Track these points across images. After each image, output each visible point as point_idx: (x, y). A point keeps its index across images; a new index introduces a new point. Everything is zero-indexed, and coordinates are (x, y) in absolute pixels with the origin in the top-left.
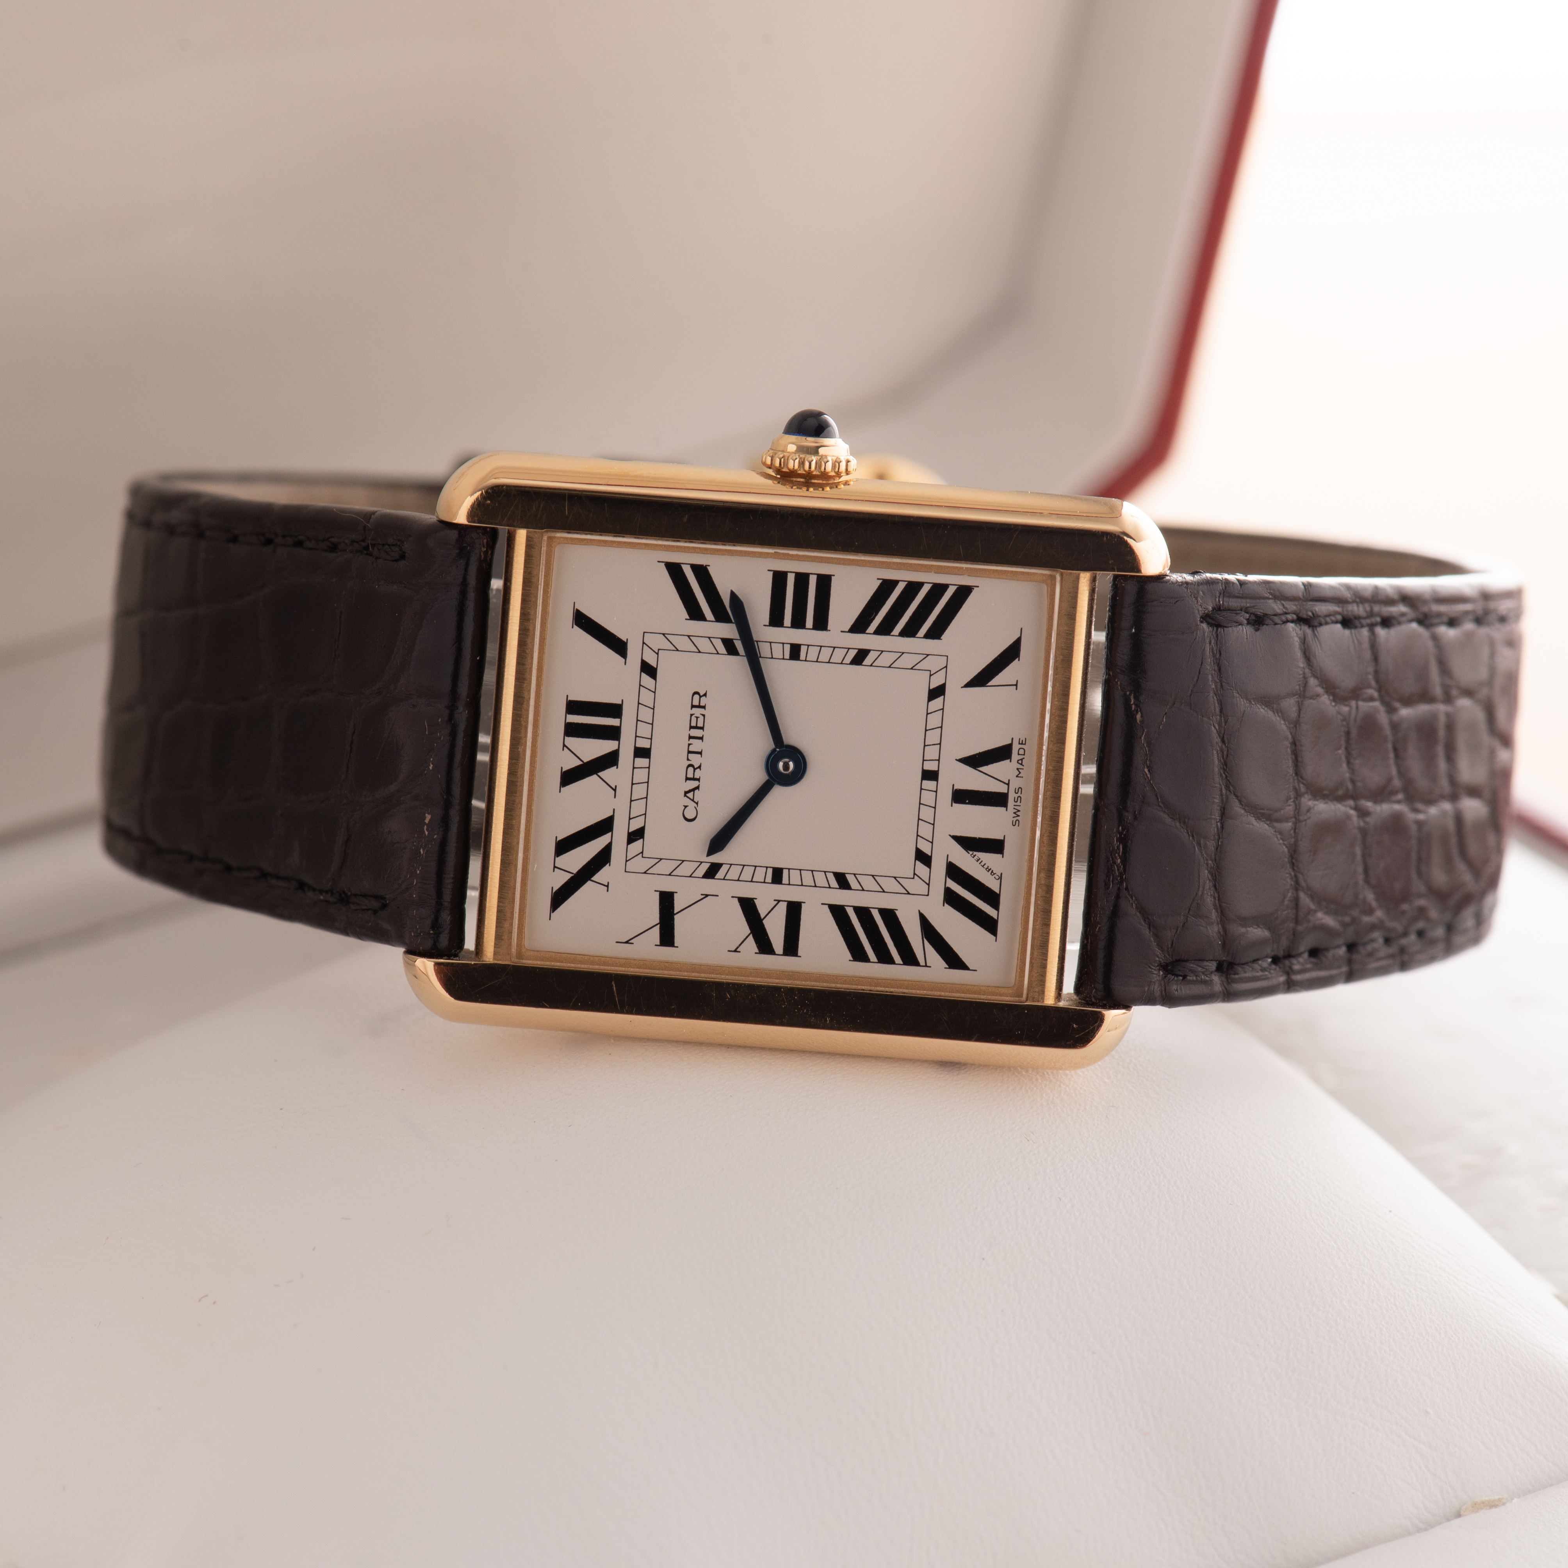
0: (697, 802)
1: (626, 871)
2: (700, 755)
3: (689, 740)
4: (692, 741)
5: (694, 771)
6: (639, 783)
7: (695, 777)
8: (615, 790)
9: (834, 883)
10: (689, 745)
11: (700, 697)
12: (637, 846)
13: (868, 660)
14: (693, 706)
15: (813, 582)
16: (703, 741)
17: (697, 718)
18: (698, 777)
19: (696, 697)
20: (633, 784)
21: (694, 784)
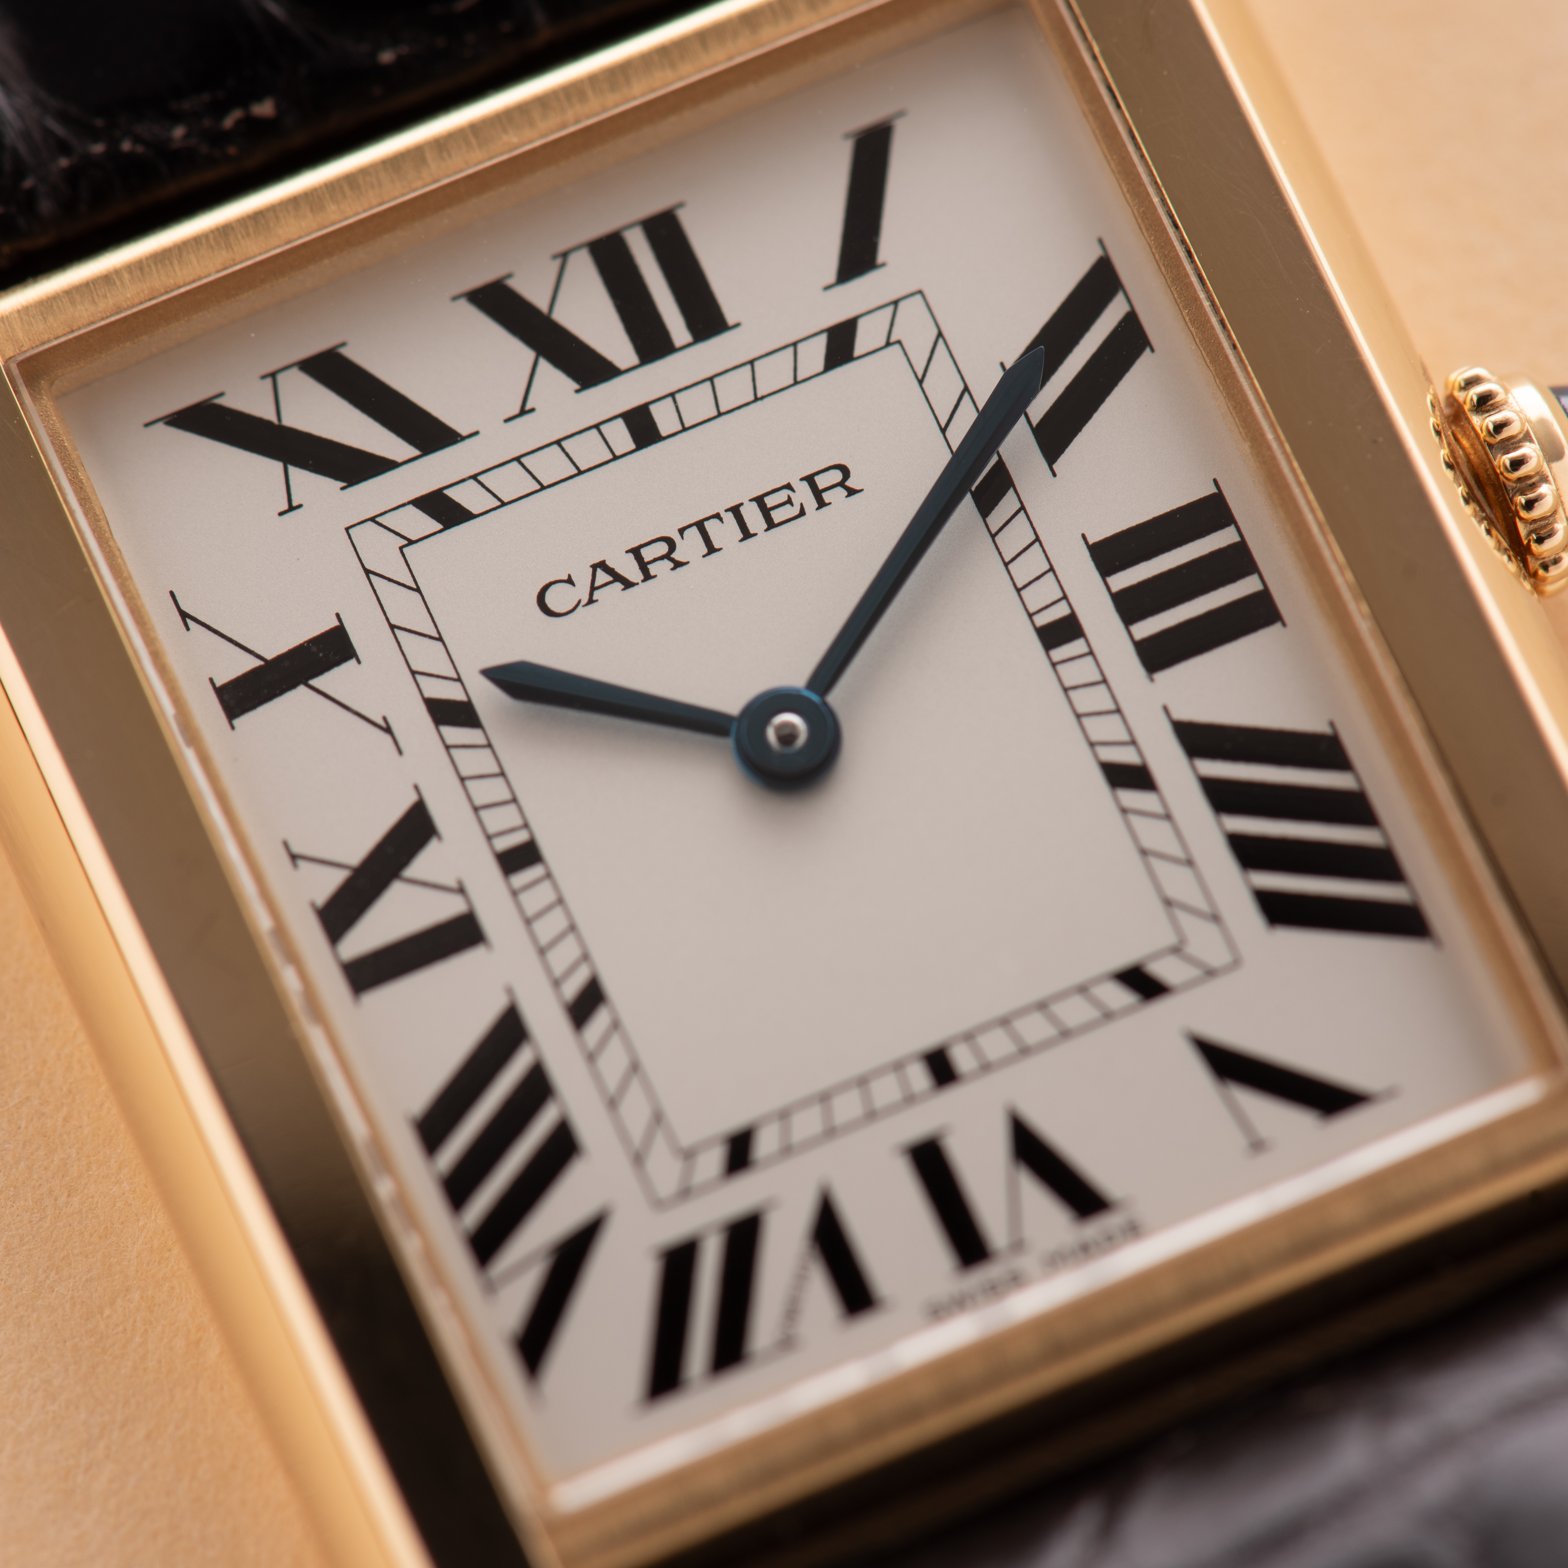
0: (594, 598)
1: (347, 529)
2: (705, 551)
3: (726, 511)
4: (729, 518)
5: (661, 558)
6: (567, 455)
7: (649, 566)
8: (523, 412)
9: (572, 988)
10: (717, 516)
11: (842, 484)
12: (423, 523)
13: (1131, 798)
14: (810, 479)
15: (1246, 587)
16: (741, 540)
17: (789, 501)
18: (652, 573)
19: (836, 476)
20: (558, 442)
21: (632, 572)
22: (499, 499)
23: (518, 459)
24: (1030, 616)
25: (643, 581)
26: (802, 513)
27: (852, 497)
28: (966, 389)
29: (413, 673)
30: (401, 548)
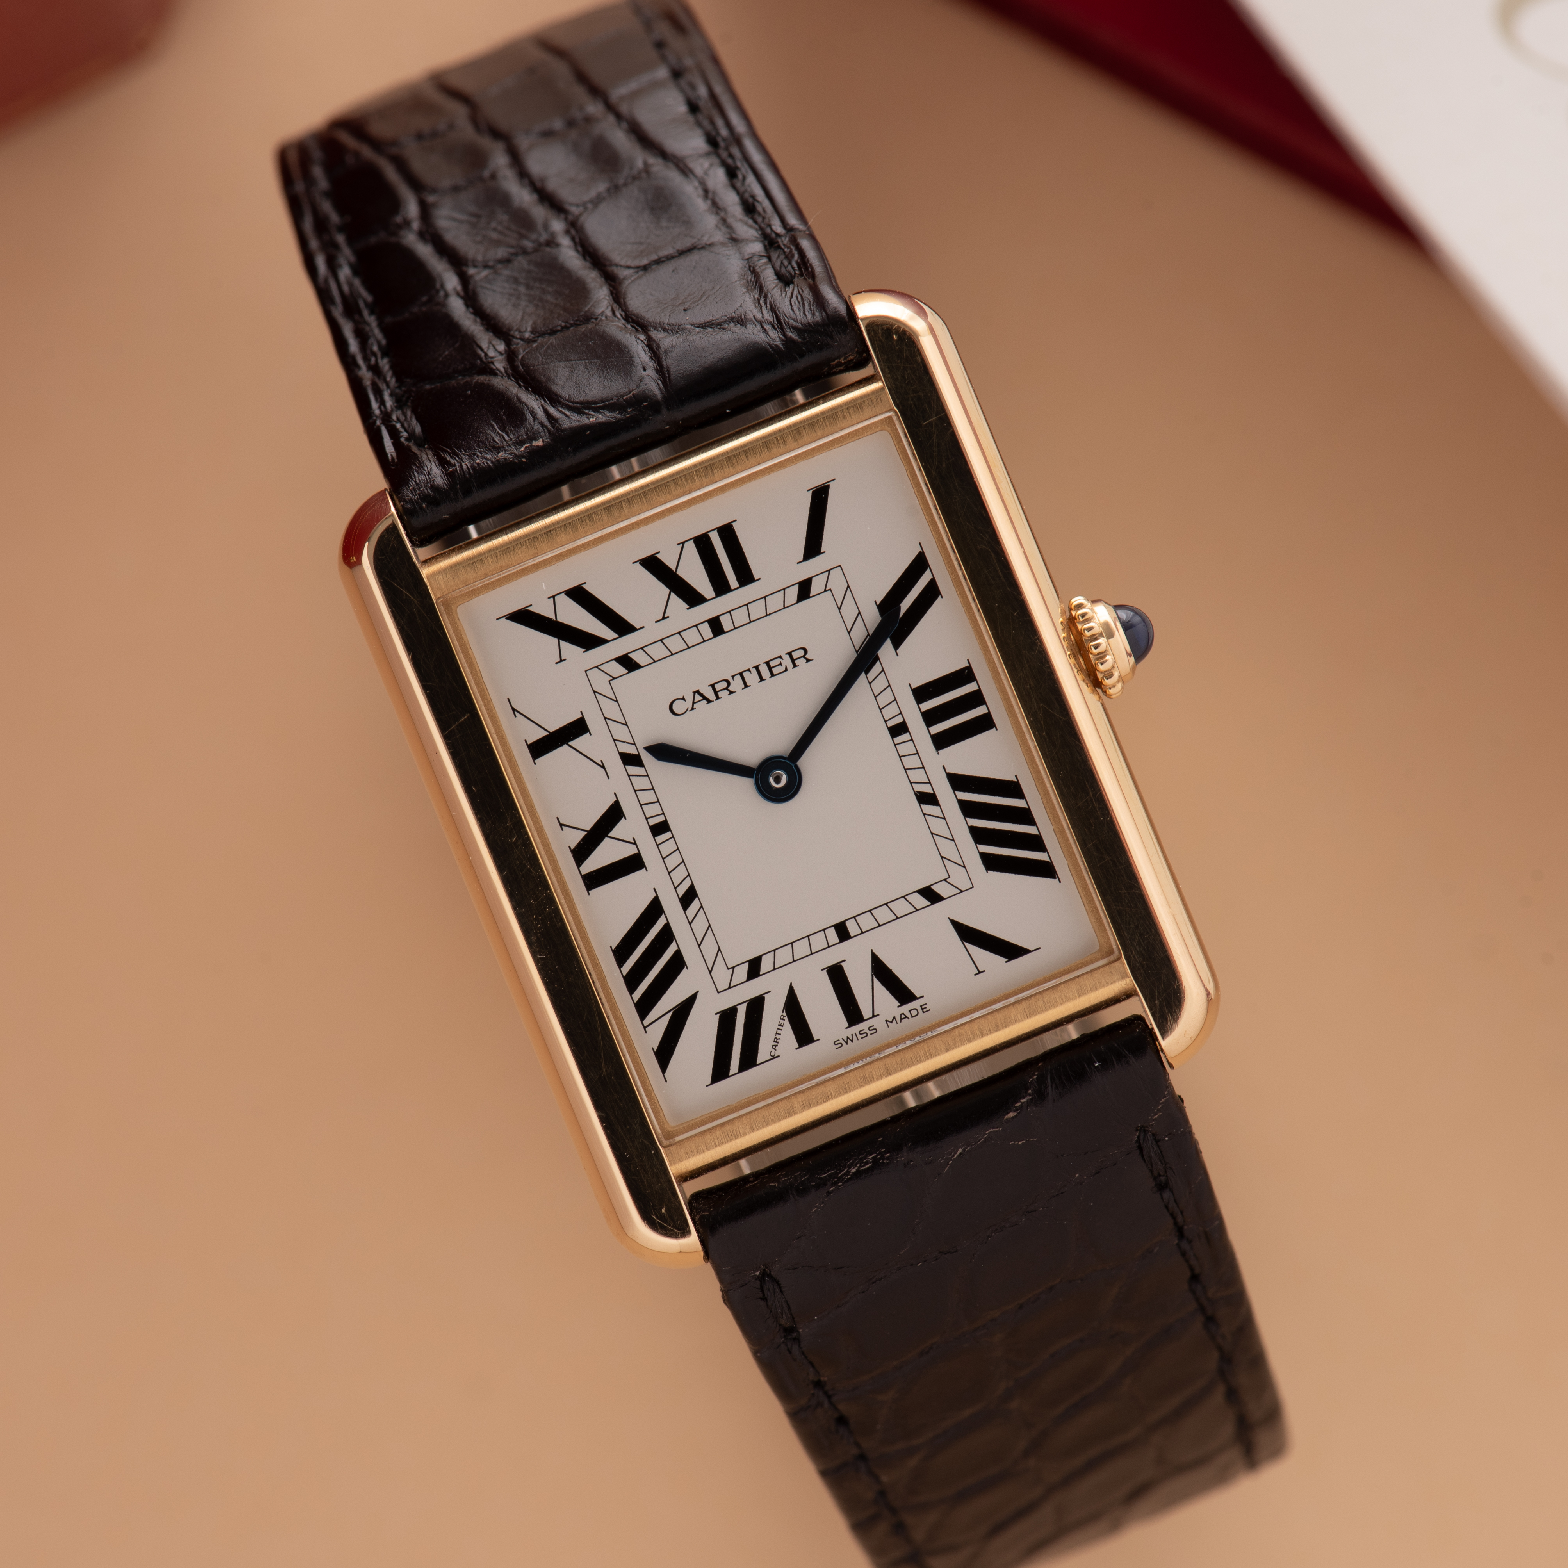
22: (653, 659)
23: (661, 640)
24: (886, 721)
25: (716, 700)
26: (786, 670)
27: (808, 663)
28: (859, 613)
29: (614, 740)
30: (609, 681)
